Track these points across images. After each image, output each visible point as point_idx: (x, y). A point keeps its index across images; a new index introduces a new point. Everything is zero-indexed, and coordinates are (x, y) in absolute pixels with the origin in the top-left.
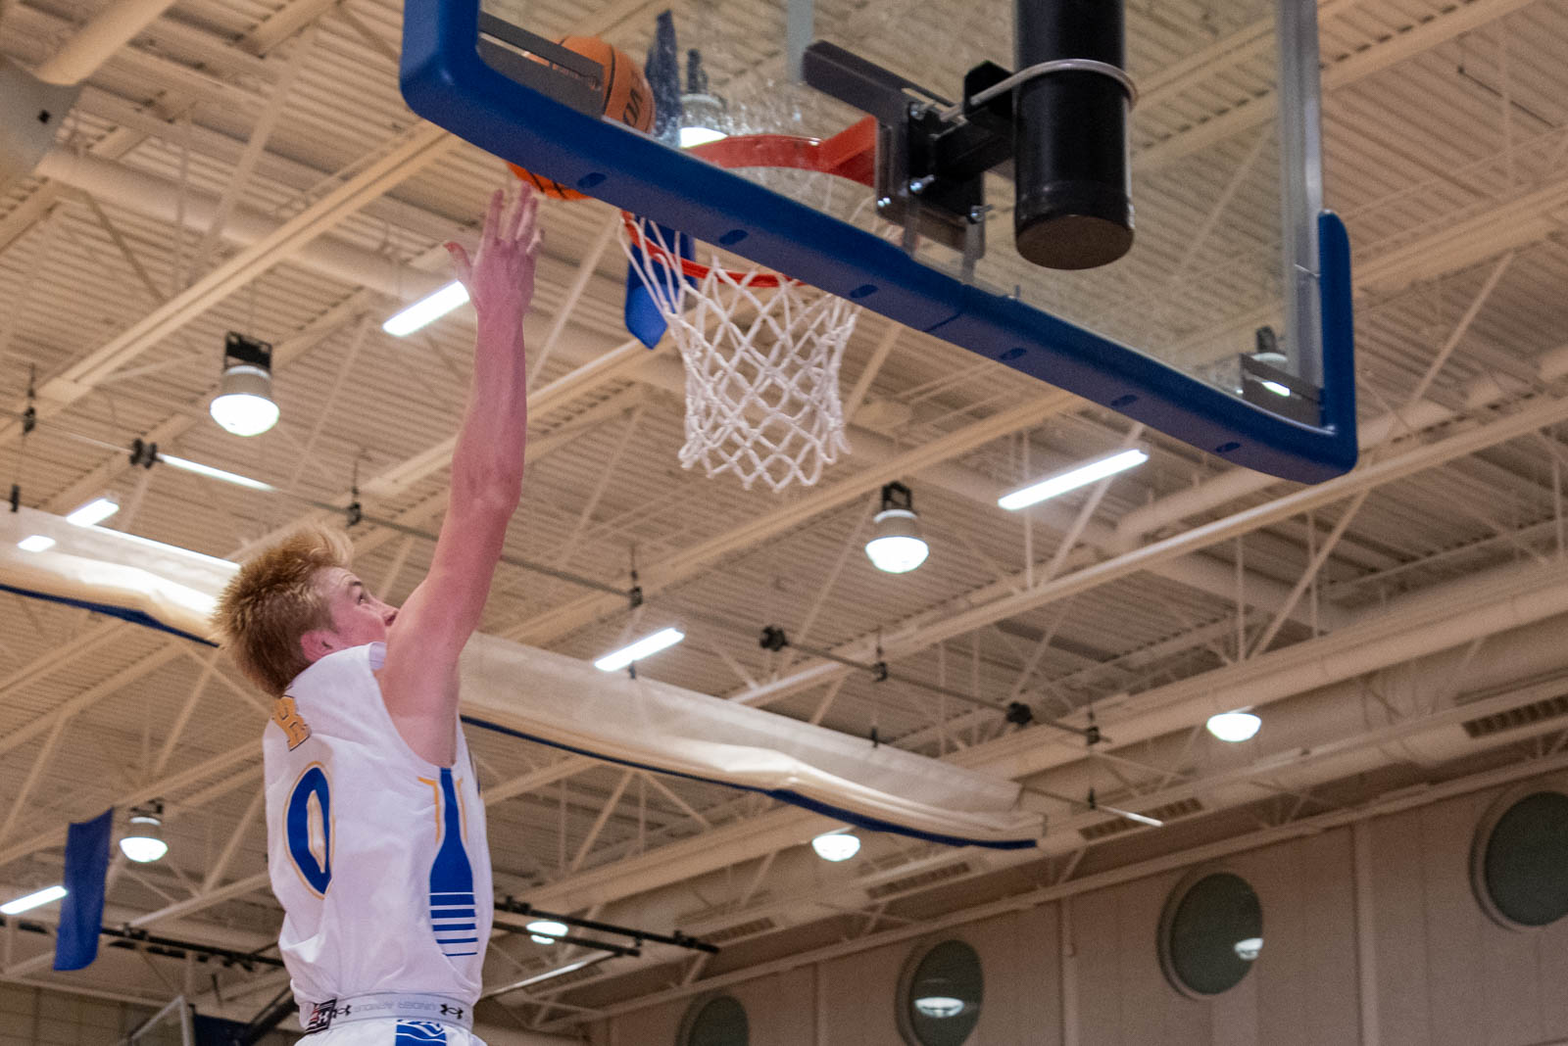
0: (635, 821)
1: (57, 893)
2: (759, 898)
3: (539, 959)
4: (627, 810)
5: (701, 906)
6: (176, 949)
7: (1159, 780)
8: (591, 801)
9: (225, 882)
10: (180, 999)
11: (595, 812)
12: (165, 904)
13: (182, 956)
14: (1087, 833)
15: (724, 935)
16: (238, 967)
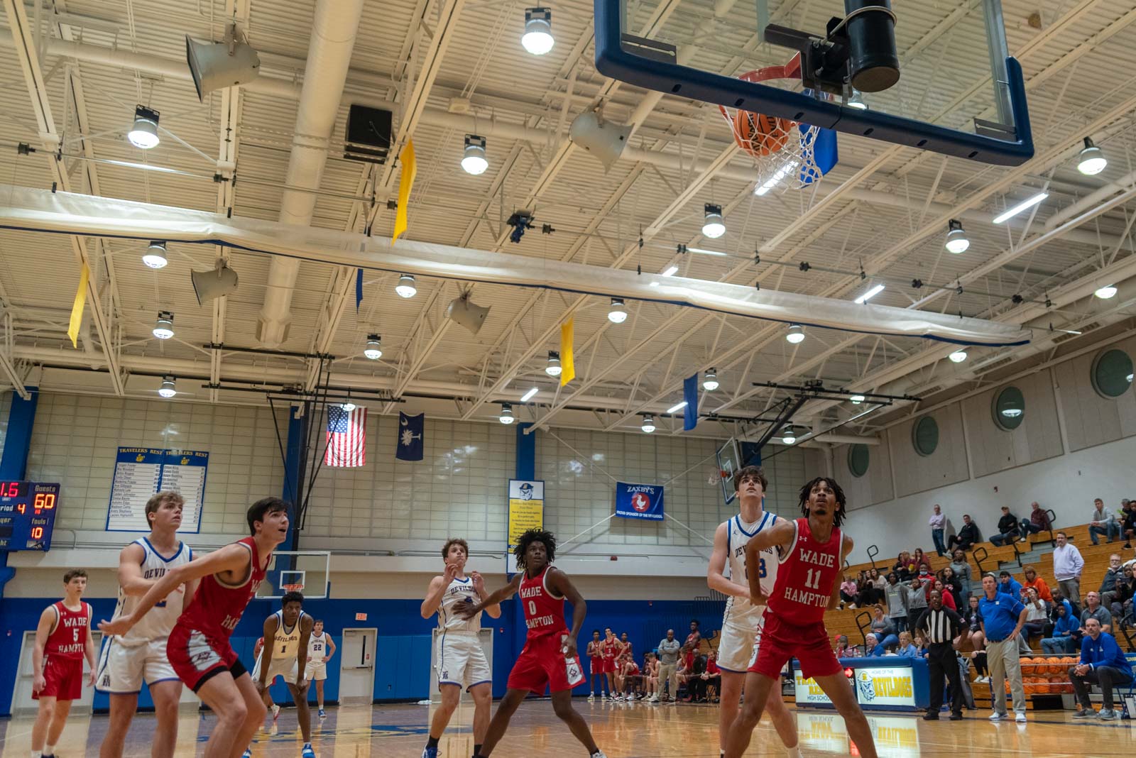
0: (883, 356)
1: (684, 404)
2: (932, 380)
3: (856, 410)
4: (880, 353)
5: (912, 385)
6: (731, 419)
7: (1080, 318)
8: (866, 351)
9: (741, 394)
10: (732, 438)
11: (869, 355)
12: (722, 404)
13: (733, 422)
14: (1055, 341)
15: (923, 394)
16: (751, 422)
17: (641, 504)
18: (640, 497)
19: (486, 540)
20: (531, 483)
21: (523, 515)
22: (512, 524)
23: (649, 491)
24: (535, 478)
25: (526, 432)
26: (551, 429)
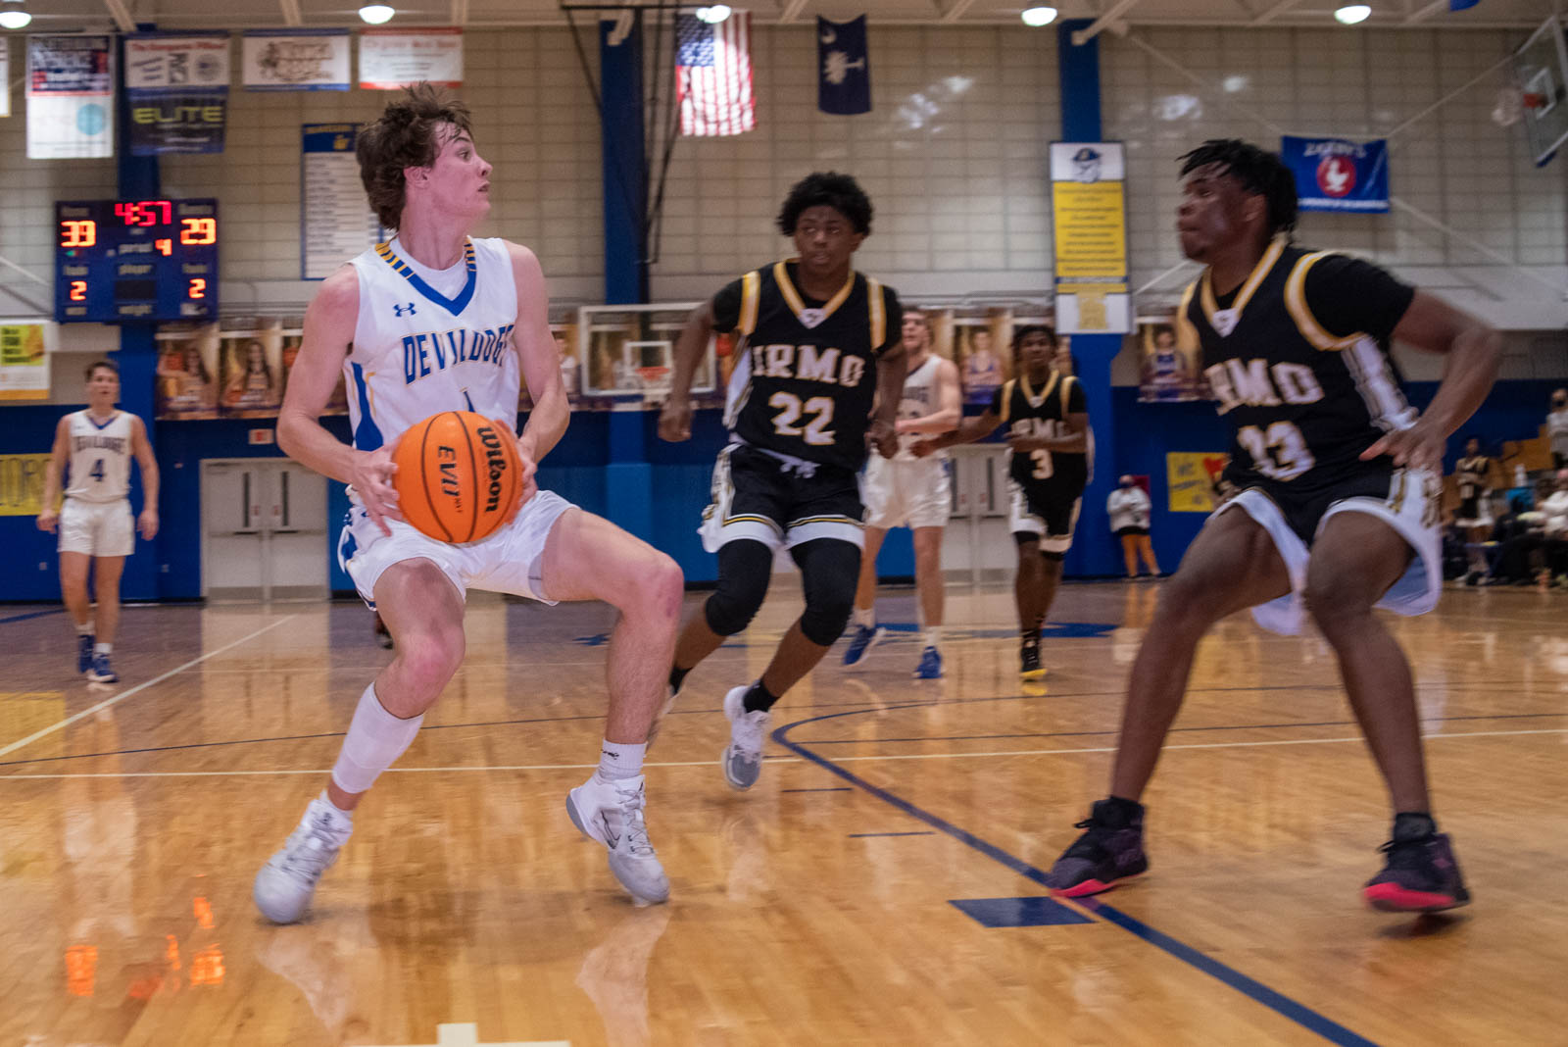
17: (1336, 180)
18: (1335, 165)
19: (1007, 270)
20: (1097, 147)
21: (1080, 214)
22: (1061, 236)
23: (1355, 151)
24: (1105, 137)
25: (1079, 39)
26: (1134, 29)
